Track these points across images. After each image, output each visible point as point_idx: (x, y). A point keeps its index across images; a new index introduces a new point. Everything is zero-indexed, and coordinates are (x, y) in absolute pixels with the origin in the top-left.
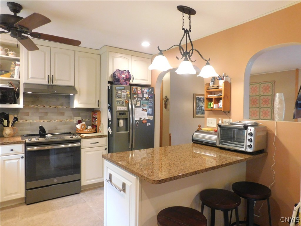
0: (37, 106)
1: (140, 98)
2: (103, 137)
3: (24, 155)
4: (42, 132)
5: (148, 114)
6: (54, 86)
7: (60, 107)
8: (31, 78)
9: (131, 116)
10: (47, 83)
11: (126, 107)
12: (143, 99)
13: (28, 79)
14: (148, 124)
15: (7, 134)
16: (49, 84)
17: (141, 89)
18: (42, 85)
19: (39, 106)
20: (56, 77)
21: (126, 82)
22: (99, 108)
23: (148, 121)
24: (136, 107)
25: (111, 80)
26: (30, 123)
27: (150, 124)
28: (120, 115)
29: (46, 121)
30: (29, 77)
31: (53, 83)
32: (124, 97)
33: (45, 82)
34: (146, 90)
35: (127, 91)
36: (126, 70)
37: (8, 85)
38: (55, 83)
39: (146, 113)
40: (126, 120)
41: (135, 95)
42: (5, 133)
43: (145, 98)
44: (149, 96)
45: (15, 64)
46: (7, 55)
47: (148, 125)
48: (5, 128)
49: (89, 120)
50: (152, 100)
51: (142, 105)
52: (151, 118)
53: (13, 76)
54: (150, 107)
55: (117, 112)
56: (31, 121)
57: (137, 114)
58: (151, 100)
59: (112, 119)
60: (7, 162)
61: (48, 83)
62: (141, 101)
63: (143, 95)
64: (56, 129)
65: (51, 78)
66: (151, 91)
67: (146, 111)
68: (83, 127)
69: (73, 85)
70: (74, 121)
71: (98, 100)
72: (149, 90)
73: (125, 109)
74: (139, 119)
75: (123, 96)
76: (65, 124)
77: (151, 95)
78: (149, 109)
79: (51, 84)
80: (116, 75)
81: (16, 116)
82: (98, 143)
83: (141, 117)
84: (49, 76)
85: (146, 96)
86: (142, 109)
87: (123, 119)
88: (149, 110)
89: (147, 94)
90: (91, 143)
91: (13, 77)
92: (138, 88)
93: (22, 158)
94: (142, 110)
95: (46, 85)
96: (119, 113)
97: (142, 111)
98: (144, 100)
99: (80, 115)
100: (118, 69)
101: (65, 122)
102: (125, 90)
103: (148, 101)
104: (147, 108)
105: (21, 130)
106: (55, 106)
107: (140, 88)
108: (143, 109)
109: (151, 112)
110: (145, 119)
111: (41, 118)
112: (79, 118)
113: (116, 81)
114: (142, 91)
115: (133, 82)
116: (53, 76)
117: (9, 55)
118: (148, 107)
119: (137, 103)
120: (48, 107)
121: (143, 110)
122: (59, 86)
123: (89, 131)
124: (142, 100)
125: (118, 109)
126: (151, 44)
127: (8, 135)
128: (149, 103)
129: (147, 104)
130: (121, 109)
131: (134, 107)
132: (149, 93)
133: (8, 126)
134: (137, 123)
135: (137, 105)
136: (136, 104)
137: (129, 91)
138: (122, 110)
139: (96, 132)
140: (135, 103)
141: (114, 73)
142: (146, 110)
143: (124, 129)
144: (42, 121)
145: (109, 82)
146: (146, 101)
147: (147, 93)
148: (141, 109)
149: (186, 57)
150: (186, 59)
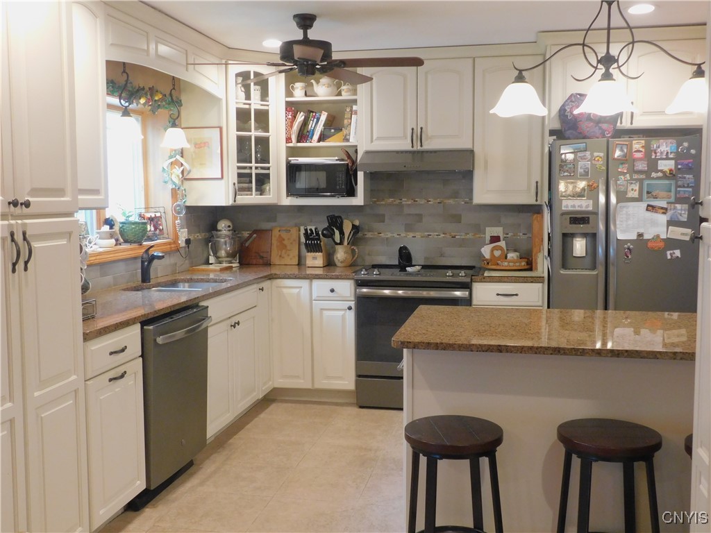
0: (399, 201)
1: (640, 172)
2: (532, 282)
3: (352, 304)
4: (405, 261)
5: (671, 223)
6: (427, 152)
7: (451, 201)
8: (378, 138)
9: (602, 227)
10: (408, 147)
11: (591, 201)
12: (654, 175)
13: (372, 141)
14: (668, 253)
15: (339, 260)
16: (415, 149)
17: (647, 147)
18: (397, 152)
19: (405, 201)
20: (430, 131)
21: (600, 128)
22: (538, 203)
23: (671, 243)
24: (622, 197)
25: (556, 125)
26: (387, 239)
27: (678, 253)
28: (570, 223)
29: (418, 235)
30: (374, 138)
31: (421, 146)
32: (586, 173)
33: (405, 145)
34: (665, 146)
35: (596, 154)
37: (336, 158)
38: (427, 146)
39: (663, 219)
40: (592, 237)
41: (621, 166)
42: (337, 258)
43: (661, 171)
44: (676, 164)
45: (351, 111)
46: (339, 94)
47: (669, 257)
48: (337, 247)
49: (525, 237)
50: (691, 176)
51: (648, 193)
52: (683, 234)
53: (348, 137)
54: (679, 200)
55: (563, 214)
56: (389, 235)
57: (630, 222)
58: (687, 176)
60: (326, 313)
61: (413, 147)
62: (646, 182)
63: (653, 165)
64: (442, 255)
65: (418, 135)
66: (689, 149)
67: (664, 213)
68: (497, 253)
69: (468, 146)
70: (485, 237)
71: (537, 182)
72: (679, 145)
73: (587, 206)
74: (634, 237)
75: (582, 170)
76: (463, 243)
77: (686, 162)
78: (678, 206)
79: (419, 148)
80: (568, 110)
81: (357, 223)
82: (516, 295)
83: (641, 231)
84: (413, 129)
85: (666, 165)
86: (648, 206)
87: (584, 235)
88: (675, 208)
89: (667, 158)
90: (498, 295)
91: (348, 140)
92: (634, 142)
93: (350, 308)
94: (647, 210)
95: (406, 152)
96: (568, 217)
97: (649, 214)
98: (658, 178)
99: (500, 222)
100: (574, 92)
101: (463, 239)
102: (588, 153)
103: (673, 182)
104: (668, 203)
105: (369, 255)
106: (438, 200)
107: (643, 142)
108: (653, 207)
109: (686, 216)
110: (658, 236)
111: (409, 228)
112: (498, 231)
113: (569, 129)
114: (648, 151)
115: (632, 123)
116: (421, 128)
117: (343, 93)
118: (672, 199)
119: (630, 188)
120: (423, 202)
121: (651, 208)
122: (435, 152)
123: (511, 264)
124: (649, 177)
125: (567, 206)
126: (657, 7)
127: (341, 262)
128: (678, 186)
129: (670, 191)
130: (574, 206)
131: (613, 199)
132: (678, 157)
133: (341, 243)
134: (629, 249)
135: (630, 195)
136: (626, 193)
137: (602, 154)
138: (577, 209)
139: (531, 269)
140: (623, 189)
141: (563, 105)
142: (662, 208)
143: (588, 261)
144: (411, 235)
145: (552, 133)
146: (667, 182)
147: (671, 156)
148: (644, 205)
149: (607, 70)
150: (607, 76)
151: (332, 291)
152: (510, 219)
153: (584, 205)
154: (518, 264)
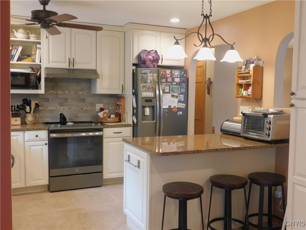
0: (57, 92)
1: (169, 82)
2: (127, 127)
3: (47, 142)
4: (63, 120)
5: (179, 102)
6: (75, 69)
7: (81, 92)
8: (52, 62)
9: (158, 104)
10: (67, 67)
11: (153, 93)
12: (173, 83)
13: (49, 63)
14: (178, 113)
15: (29, 121)
16: (70, 68)
17: (171, 72)
18: (63, 69)
19: (59, 92)
20: (77, 60)
21: (153, 64)
22: (123, 93)
23: (179, 109)
24: (164, 92)
25: (136, 62)
26: (50, 110)
27: (181, 113)
28: (145, 102)
29: (66, 108)
30: (50, 62)
31: (73, 67)
32: (151, 82)
33: (66, 66)
34: (176, 73)
35: (154, 74)
36: (153, 50)
37: (30, 70)
38: (77, 67)
39: (176, 100)
40: (153, 108)
41: (163, 80)
42: (28, 120)
43: (176, 82)
44: (180, 80)
45: (36, 47)
46: (29, 38)
47: (179, 115)
48: (27, 115)
49: (112, 108)
50: (184, 84)
51: (172, 90)
52: (183, 106)
53: (34, 60)
54: (181, 93)
55: (143, 98)
56: (51, 108)
57: (166, 101)
58: (183, 84)
59: (137, 107)
60: (32, 148)
61: (69, 67)
62: (171, 86)
63: (173, 79)
64: (77, 117)
65: (72, 62)
66: (183, 74)
67: (177, 98)
68: (105, 115)
69: (94, 68)
70: (96, 108)
71: (122, 85)
72: (181, 72)
73: (151, 95)
74: (167, 107)
75: (149, 81)
76: (86, 111)
77: (183, 79)
78: (181, 95)
79: (72, 67)
80: (142, 56)
81: (37, 102)
82: (121, 132)
83: (170, 105)
84: (69, 59)
85: (177, 80)
86: (172, 95)
87: (149, 107)
88: (180, 96)
89: (177, 77)
90: (114, 133)
91: (35, 62)
92: (167, 70)
94: (172, 97)
95: (67, 69)
96: (144, 99)
97: (172, 98)
98: (175, 85)
99: (102, 102)
100: (144, 49)
101: (86, 109)
102: (152, 74)
103: (179, 86)
104: (178, 94)
105: (41, 118)
106: (75, 92)
107: (170, 71)
108: (173, 95)
109: (183, 99)
110: (175, 107)
111: (61, 105)
112: (102, 106)
113: (142, 64)
114: (172, 74)
115: (162, 63)
116: (73, 59)
117: (31, 38)
118: (179, 93)
119: (166, 88)
120: (68, 92)
121: (173, 96)
122: (80, 70)
123: (112, 119)
124: (172, 84)
125: (144, 95)
126: (181, 20)
127: (30, 122)
128: (181, 88)
129: (178, 90)
130: (147, 95)
131: (161, 93)
132: (181, 77)
133: (30, 113)
134: (166, 112)
135: (166, 91)
136: (165, 90)
137: (156, 75)
138: (148, 96)
139: (120, 121)
140: (164, 89)
141: (140, 53)
142: (176, 96)
143: (151, 117)
144: (62, 108)
145: (134, 65)
146: (177, 86)
147: (179, 77)
148: (170, 95)
149: (205, 43)
150: (205, 46)
151: (37, 136)
152: (106, 100)
153: (150, 94)
154: (116, 119)
